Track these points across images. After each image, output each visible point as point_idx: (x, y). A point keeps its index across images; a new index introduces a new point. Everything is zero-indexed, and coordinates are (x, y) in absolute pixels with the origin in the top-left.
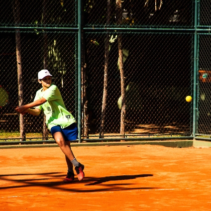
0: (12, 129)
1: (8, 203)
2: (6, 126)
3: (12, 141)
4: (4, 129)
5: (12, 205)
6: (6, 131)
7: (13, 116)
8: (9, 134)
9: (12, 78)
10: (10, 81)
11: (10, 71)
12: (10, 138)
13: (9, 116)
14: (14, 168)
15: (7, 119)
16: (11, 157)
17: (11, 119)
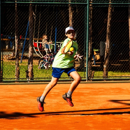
0: (125, 70)
1: (123, 118)
2: (121, 68)
3: (125, 78)
4: (120, 70)
5: (126, 120)
6: (121, 72)
7: (126, 62)
8: (123, 73)
9: (125, 37)
10: (124, 39)
11: (124, 32)
12: (123, 76)
13: (123, 62)
14: (127, 95)
15: (122, 64)
16: (124, 88)
17: (124, 63)
